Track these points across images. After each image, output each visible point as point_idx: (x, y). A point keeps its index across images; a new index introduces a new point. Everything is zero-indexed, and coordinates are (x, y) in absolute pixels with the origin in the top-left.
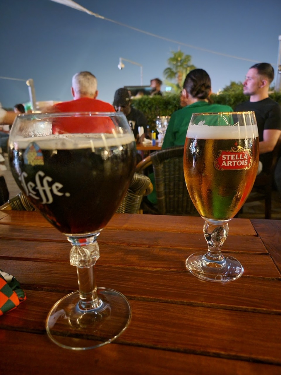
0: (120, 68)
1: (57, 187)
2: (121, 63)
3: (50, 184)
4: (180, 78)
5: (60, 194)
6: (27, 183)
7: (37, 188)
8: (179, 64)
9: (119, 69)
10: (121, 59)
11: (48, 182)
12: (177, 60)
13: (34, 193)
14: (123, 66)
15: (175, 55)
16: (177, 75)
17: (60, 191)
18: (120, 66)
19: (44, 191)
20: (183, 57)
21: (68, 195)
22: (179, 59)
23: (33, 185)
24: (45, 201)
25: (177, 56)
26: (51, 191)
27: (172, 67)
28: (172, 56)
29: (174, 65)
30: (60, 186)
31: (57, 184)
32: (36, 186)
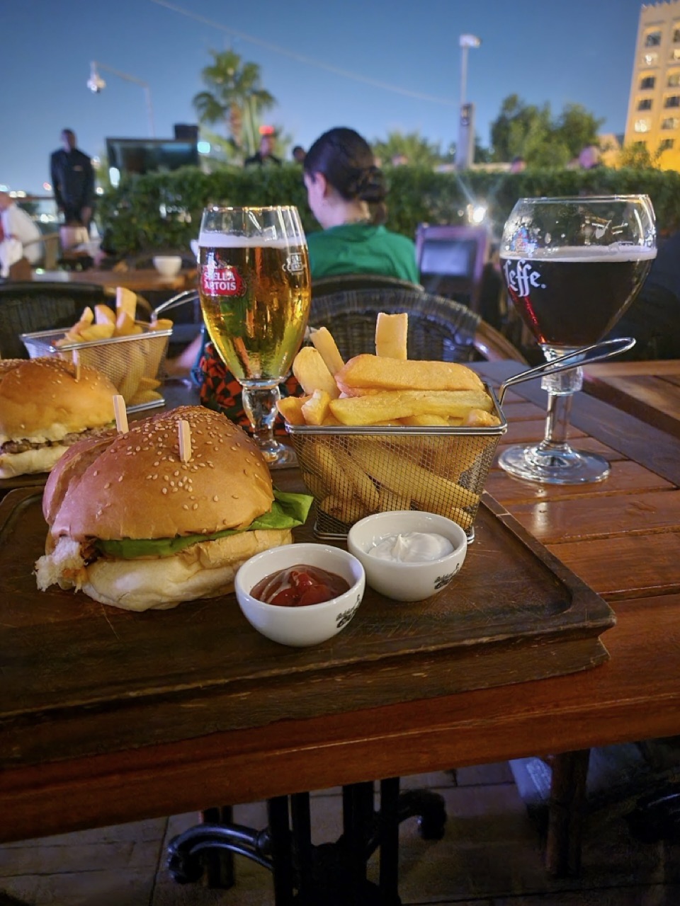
0: (94, 89)
1: (535, 277)
2: (94, 77)
3: (529, 273)
4: (237, 122)
5: (536, 285)
6: (509, 271)
7: (517, 277)
8: (231, 85)
9: (89, 90)
10: (93, 65)
11: (527, 269)
12: (224, 74)
13: (514, 283)
14: (102, 84)
15: (219, 59)
16: (228, 114)
17: (537, 281)
18: (94, 84)
19: (522, 280)
20: (240, 67)
21: (544, 286)
22: (231, 72)
23: (514, 274)
24: (521, 295)
25: (224, 63)
26: (529, 280)
27: (213, 91)
28: (212, 62)
29: (218, 85)
30: (538, 275)
31: (535, 274)
32: (516, 275)
